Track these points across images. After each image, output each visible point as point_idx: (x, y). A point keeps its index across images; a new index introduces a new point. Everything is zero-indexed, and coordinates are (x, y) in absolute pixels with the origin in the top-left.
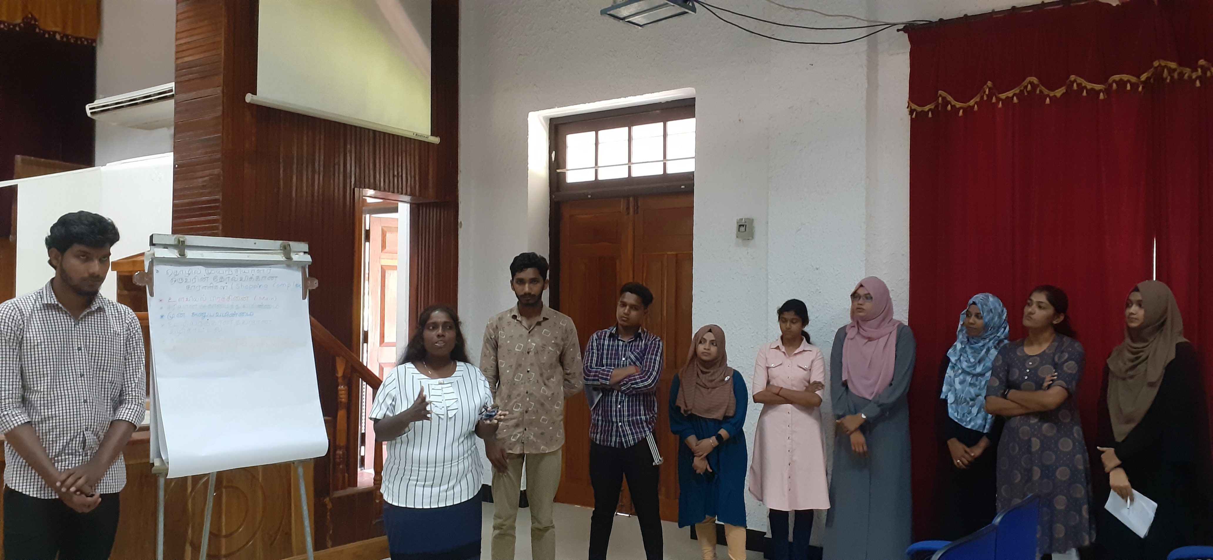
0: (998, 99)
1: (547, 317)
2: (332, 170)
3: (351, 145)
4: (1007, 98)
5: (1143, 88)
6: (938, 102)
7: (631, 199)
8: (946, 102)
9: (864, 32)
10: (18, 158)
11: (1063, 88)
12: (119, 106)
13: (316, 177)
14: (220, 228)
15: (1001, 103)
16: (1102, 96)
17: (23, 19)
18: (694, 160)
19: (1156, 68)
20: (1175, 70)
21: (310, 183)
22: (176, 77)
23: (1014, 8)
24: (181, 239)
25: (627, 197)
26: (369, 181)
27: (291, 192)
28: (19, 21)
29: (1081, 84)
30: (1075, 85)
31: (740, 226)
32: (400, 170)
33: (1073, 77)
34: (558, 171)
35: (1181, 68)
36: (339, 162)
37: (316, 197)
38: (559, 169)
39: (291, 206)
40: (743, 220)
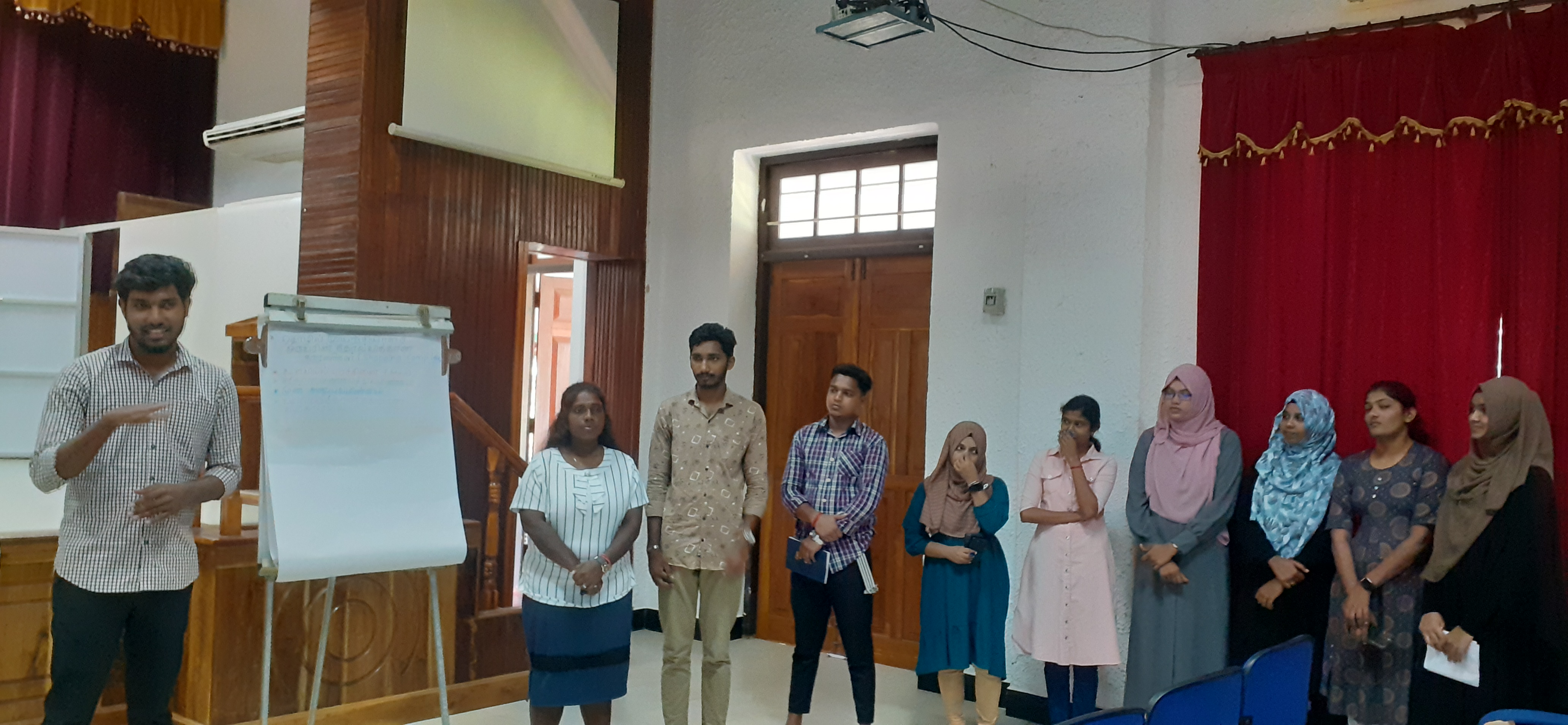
0: (1310, 145)
1: (731, 404)
2: (491, 217)
3: (515, 187)
4: (1321, 143)
5: (1490, 135)
6: (1235, 147)
7: (858, 261)
8: (1245, 148)
9: (1147, 56)
10: (122, 195)
11: (1391, 132)
12: (241, 134)
13: (473, 226)
14: (355, 287)
15: (1312, 149)
16: (1439, 143)
17: (132, 25)
18: (934, 213)
19: (1507, 109)
20: (1530, 112)
21: (465, 235)
22: (307, 102)
23: (1333, 30)
24: (301, 301)
25: (852, 258)
26: (537, 232)
27: (441, 245)
28: (127, 27)
29: (1413, 128)
30: (1406, 128)
31: (988, 297)
32: (574, 220)
33: (1403, 119)
34: (769, 224)
35: (1539, 110)
36: (501, 209)
37: (471, 252)
38: (769, 221)
39: (440, 261)
40: (993, 290)
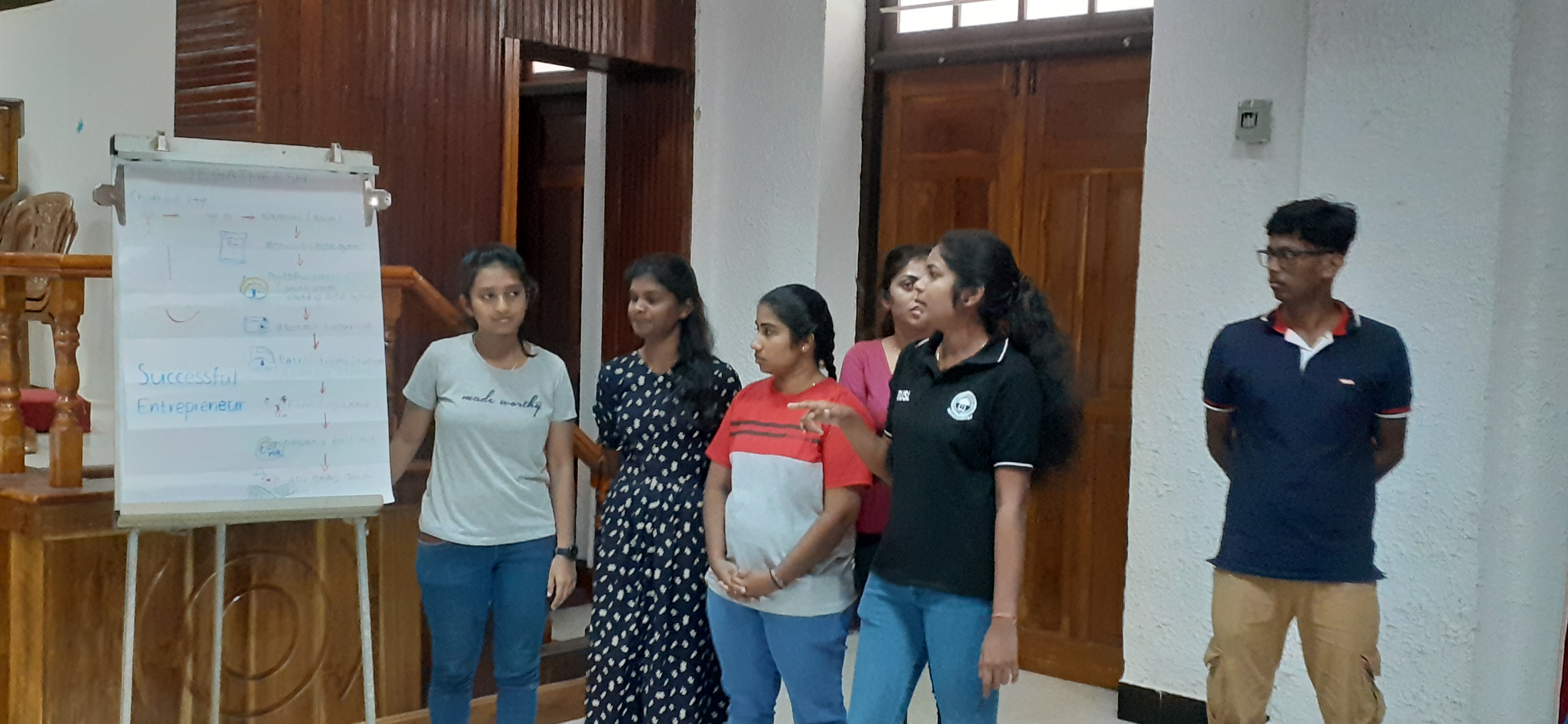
7: (1024, 63)
14: (258, 105)
21: (423, 26)
25: (1016, 60)
26: (532, 25)
27: (388, 43)
31: (1245, 115)
34: (883, 10)
37: (434, 53)
38: (882, 6)
39: (388, 69)
40: (1252, 103)
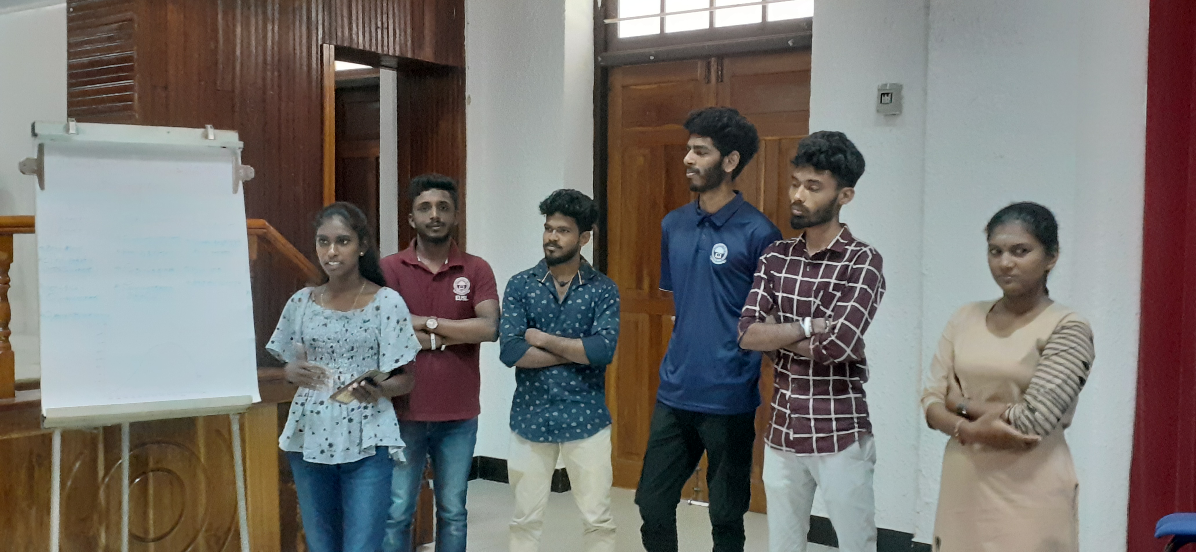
2: (291, 16)
7: (713, 60)
13: (270, 27)
14: (136, 98)
21: (261, 36)
25: (707, 57)
26: (343, 37)
27: (234, 49)
31: (883, 94)
32: (385, 20)
34: (607, 21)
36: (301, 5)
37: (269, 57)
38: (606, 18)
39: (234, 68)
40: (888, 86)
